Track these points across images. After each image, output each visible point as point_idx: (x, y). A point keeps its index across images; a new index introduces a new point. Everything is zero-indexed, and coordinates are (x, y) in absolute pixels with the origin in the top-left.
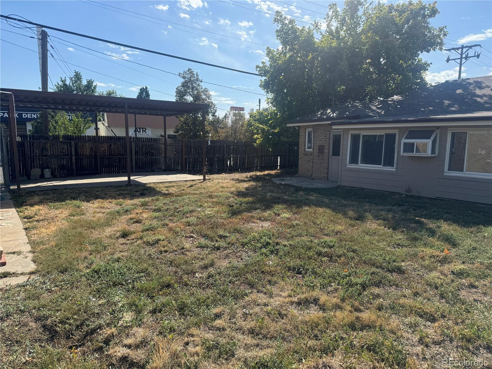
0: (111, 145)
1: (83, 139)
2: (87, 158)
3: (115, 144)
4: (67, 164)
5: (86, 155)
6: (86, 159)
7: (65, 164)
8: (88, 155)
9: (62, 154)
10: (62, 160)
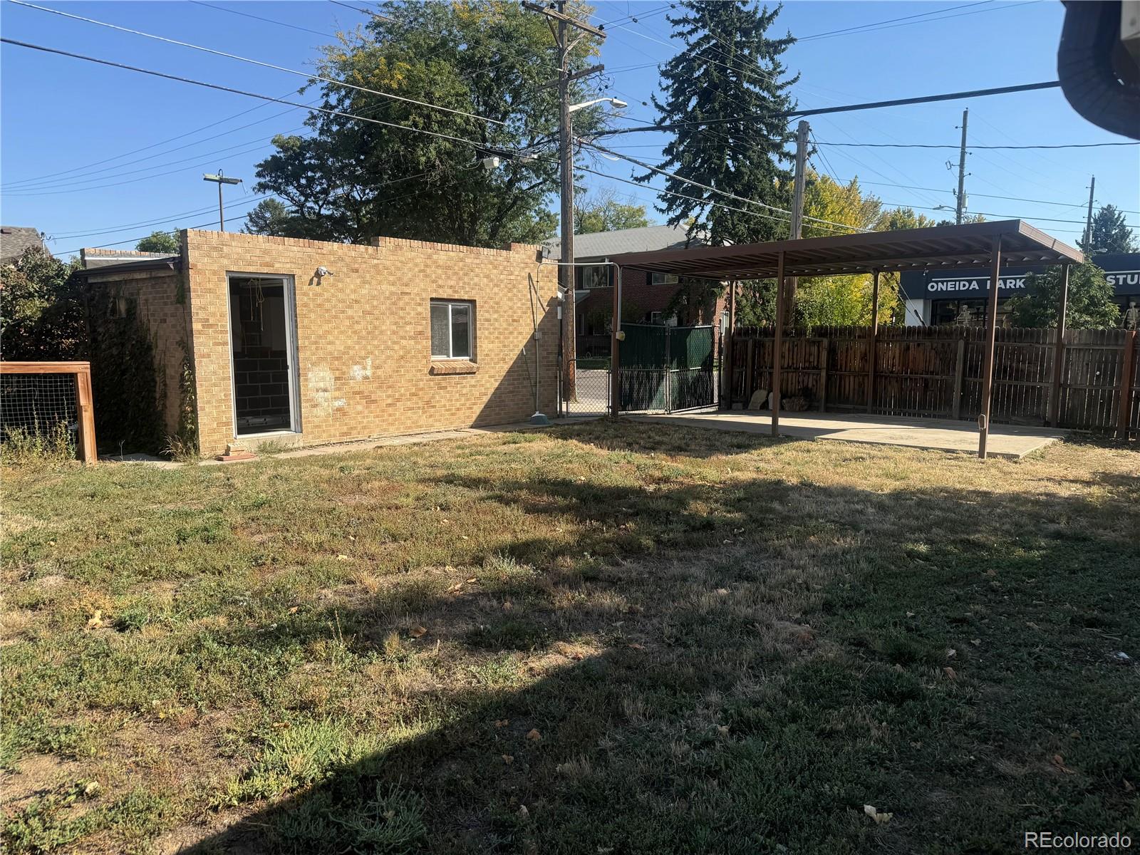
0: (908, 348)
1: (850, 334)
2: (855, 377)
3: (919, 345)
4: (813, 386)
5: (853, 370)
6: (852, 378)
7: (810, 385)
8: (857, 369)
9: (807, 365)
10: (807, 377)
